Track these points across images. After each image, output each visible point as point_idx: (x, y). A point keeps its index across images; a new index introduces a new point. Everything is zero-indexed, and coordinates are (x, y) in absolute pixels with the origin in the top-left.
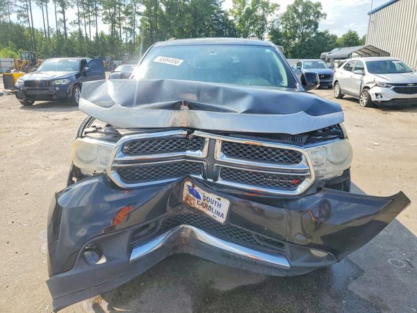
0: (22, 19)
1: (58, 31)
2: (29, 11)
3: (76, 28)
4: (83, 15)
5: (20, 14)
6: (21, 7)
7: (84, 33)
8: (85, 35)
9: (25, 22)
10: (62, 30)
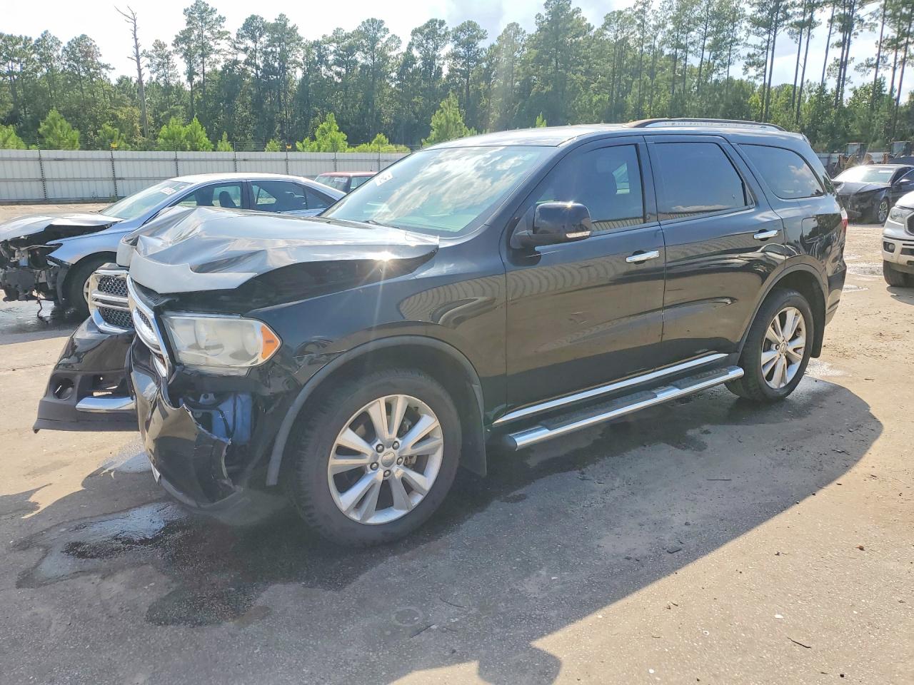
0: (752, 71)
1: (822, 88)
2: (770, 52)
3: (869, 79)
4: (894, 44)
5: (752, 62)
6: (755, 47)
7: (887, 87)
8: (887, 93)
9: (756, 77)
10: (831, 85)
